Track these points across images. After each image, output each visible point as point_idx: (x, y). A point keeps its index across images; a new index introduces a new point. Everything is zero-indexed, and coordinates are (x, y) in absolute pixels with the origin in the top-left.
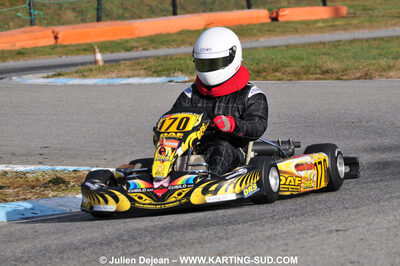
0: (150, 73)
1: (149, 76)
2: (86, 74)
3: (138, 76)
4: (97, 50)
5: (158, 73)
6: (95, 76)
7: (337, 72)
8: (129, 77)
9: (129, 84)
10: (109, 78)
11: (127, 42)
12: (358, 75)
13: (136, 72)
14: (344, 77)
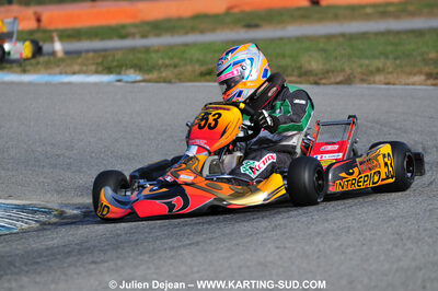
0: (100, 69)
1: (97, 72)
2: (28, 68)
3: (85, 73)
4: (56, 39)
5: (109, 70)
6: (36, 72)
7: (316, 75)
8: (74, 73)
9: (69, 83)
10: (50, 74)
11: (123, 27)
12: (339, 78)
13: (84, 68)
14: (323, 81)
